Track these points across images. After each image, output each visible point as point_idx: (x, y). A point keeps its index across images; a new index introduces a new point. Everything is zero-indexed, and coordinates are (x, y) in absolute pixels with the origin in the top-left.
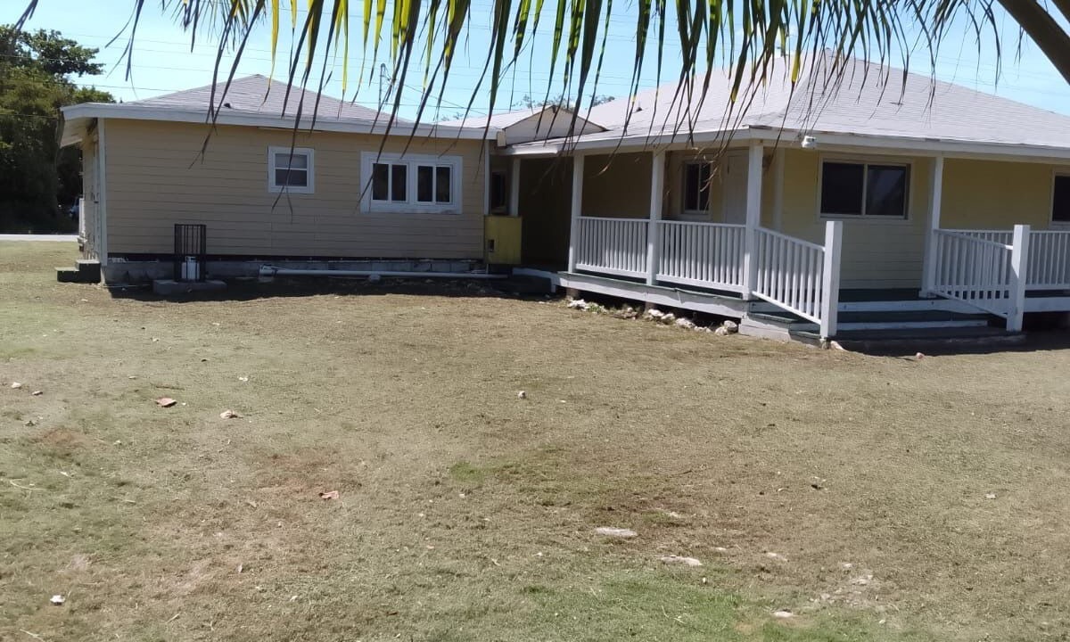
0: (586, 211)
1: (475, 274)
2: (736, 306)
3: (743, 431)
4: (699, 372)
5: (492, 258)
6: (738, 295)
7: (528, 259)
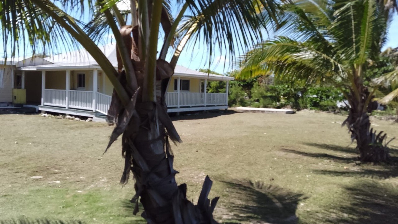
0: (47, 87)
1: (10, 107)
2: (92, 114)
3: (84, 147)
4: (77, 133)
5: (15, 102)
6: (92, 111)
7: (28, 102)
